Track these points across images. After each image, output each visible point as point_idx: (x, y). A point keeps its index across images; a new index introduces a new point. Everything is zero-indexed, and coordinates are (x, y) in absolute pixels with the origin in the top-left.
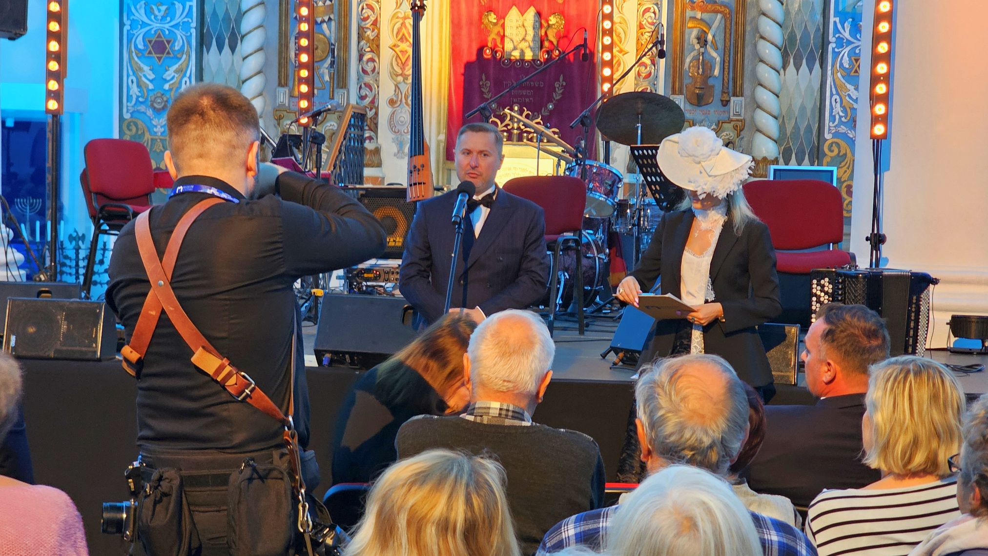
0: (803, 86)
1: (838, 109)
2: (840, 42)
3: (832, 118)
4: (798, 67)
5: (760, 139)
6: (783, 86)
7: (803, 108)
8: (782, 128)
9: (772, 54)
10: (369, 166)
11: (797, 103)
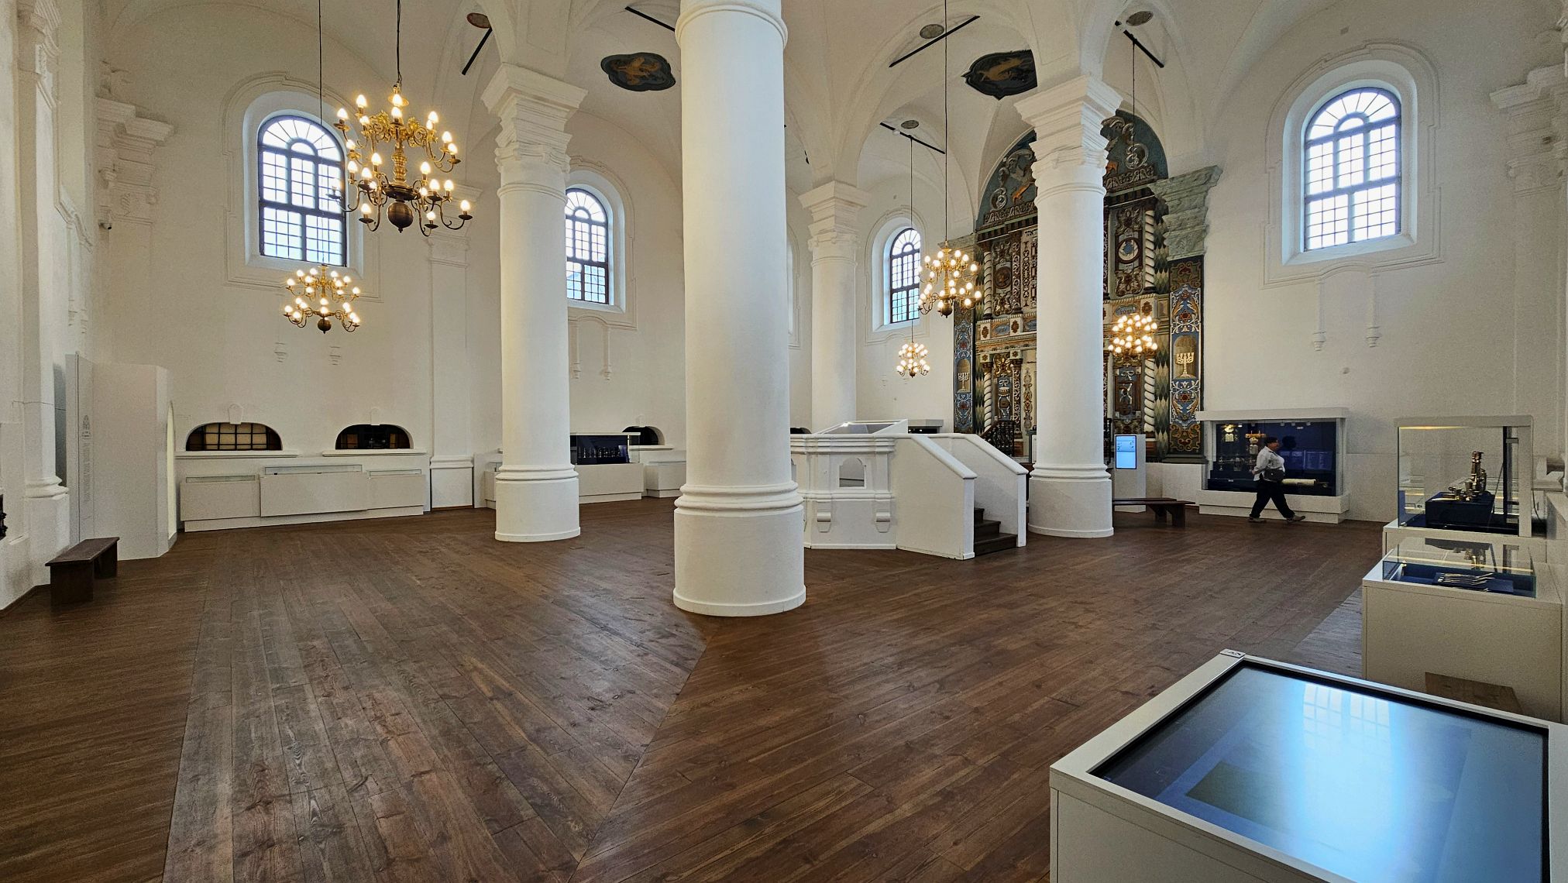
0: (1163, 406)
1: (1174, 413)
2: (1175, 390)
3: (1173, 416)
4: (1161, 399)
5: (1146, 425)
6: (1156, 406)
7: (1163, 413)
8: (1156, 420)
9: (1152, 397)
10: (1016, 438)
11: (1161, 412)
